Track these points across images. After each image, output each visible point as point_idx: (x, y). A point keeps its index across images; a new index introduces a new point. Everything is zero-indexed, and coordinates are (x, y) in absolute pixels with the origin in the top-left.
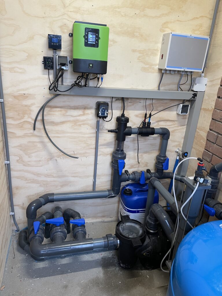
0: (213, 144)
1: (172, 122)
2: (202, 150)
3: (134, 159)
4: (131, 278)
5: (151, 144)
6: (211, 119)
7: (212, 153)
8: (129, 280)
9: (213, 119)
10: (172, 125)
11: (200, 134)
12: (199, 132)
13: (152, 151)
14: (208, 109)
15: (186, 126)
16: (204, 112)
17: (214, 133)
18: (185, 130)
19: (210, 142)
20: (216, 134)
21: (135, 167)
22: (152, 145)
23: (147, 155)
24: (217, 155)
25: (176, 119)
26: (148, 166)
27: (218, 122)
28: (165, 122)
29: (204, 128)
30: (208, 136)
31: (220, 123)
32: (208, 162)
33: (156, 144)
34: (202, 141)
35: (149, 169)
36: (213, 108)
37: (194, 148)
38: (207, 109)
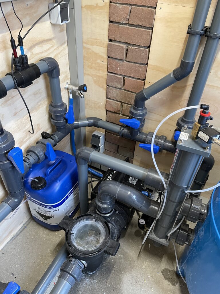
0: (121, 62)
1: (49, 42)
2: (104, 73)
3: (19, 130)
4: (109, 276)
5: (34, 94)
6: (108, 22)
7: (121, 75)
8: (109, 280)
9: (111, 22)
10: (51, 47)
11: (93, 51)
12: (88, 49)
13: (39, 103)
14: (97, 4)
15: (66, 44)
16: (89, 12)
17: (121, 45)
18: (66, 51)
19: (116, 60)
20: (124, 46)
21: (26, 141)
22: (36, 94)
23: (34, 113)
24: (132, 76)
25: (53, 36)
26: (41, 128)
27: (122, 26)
28: (40, 45)
29: (98, 40)
30: (108, 51)
31: (127, 26)
32: (118, 88)
33: (40, 90)
34: (99, 61)
35: (44, 132)
36: (106, 3)
37: (88, 74)
38: (95, 5)
